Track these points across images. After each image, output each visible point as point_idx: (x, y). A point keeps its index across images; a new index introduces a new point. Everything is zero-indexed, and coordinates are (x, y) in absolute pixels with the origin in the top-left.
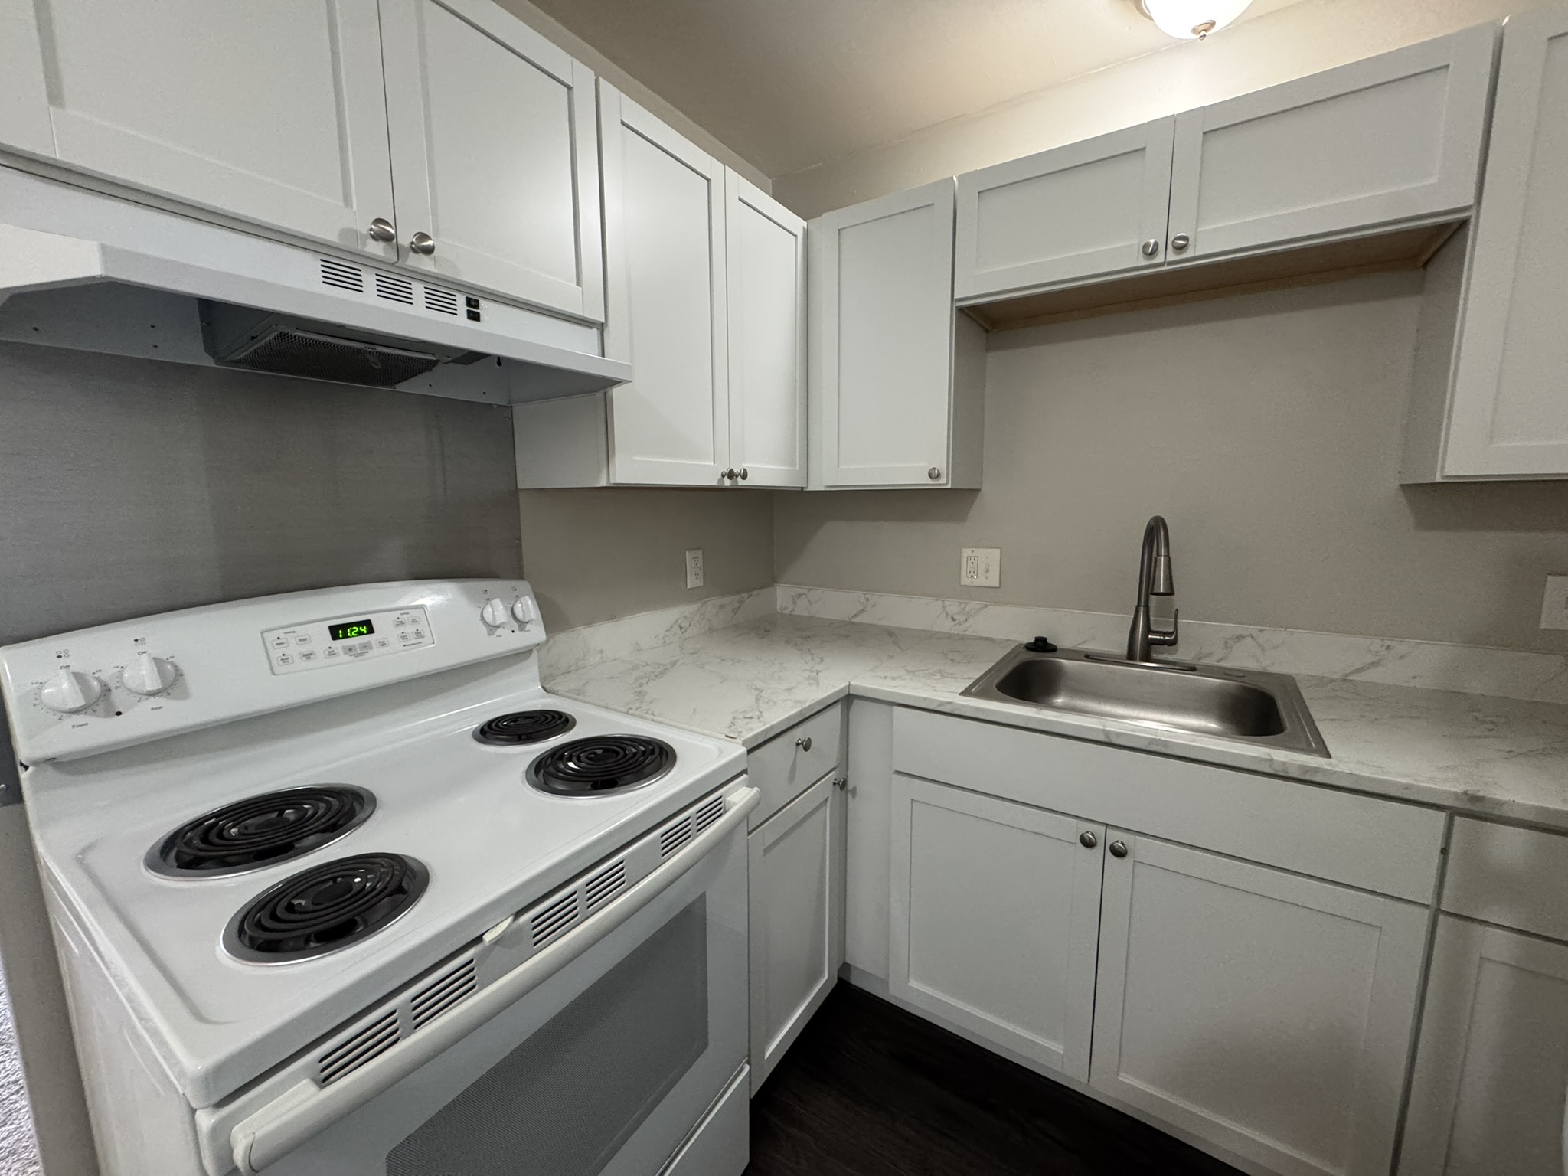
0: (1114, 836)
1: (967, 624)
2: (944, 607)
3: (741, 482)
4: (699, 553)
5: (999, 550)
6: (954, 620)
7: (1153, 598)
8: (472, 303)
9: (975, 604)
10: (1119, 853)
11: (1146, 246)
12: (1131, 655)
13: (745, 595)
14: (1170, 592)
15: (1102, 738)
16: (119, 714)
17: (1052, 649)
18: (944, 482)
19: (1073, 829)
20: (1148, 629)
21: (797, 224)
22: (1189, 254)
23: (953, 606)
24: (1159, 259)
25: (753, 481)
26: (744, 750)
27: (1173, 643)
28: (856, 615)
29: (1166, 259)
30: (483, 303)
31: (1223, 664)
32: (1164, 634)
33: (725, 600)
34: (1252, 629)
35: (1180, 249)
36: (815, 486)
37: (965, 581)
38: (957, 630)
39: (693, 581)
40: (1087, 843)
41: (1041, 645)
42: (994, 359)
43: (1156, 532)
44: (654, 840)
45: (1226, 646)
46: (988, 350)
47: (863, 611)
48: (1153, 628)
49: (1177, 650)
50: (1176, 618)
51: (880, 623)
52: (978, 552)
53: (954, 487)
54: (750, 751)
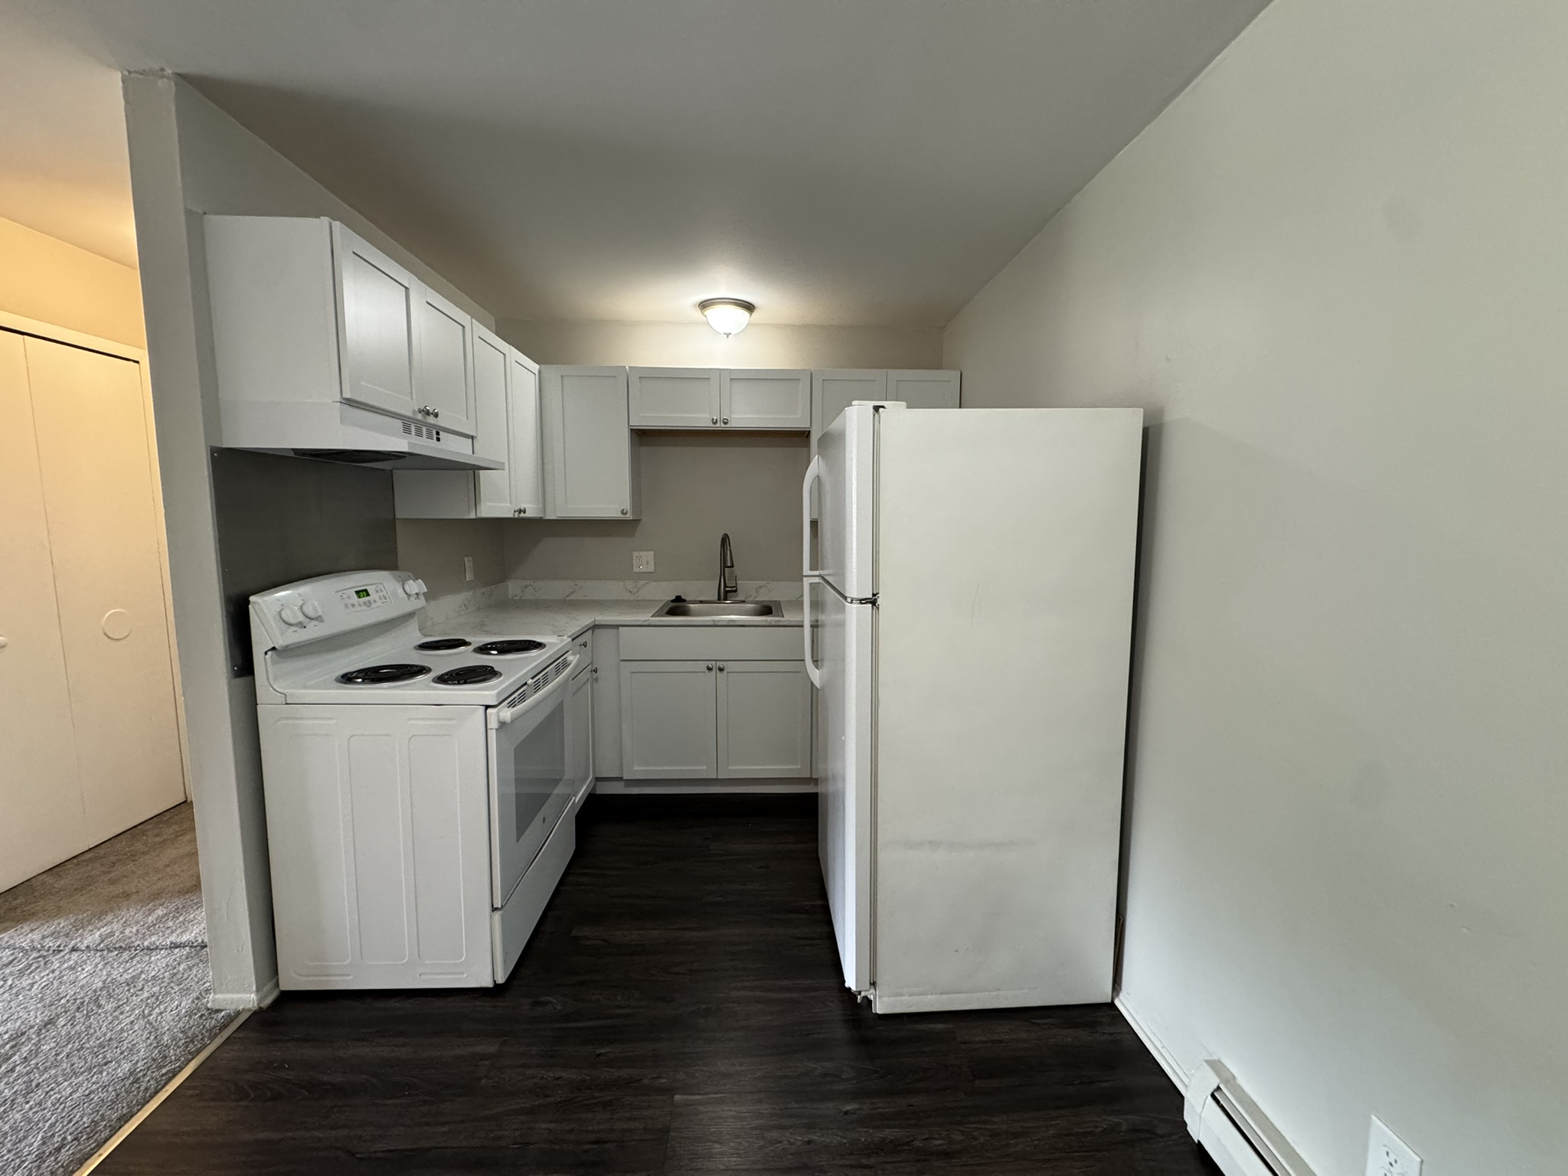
0: (720, 664)
1: (638, 594)
2: (624, 585)
3: (522, 515)
4: (471, 559)
5: (653, 552)
6: (630, 592)
7: (726, 569)
8: (438, 433)
9: (641, 583)
10: (721, 670)
11: (713, 419)
12: (719, 599)
13: (493, 586)
14: (732, 566)
15: (712, 623)
16: (305, 627)
17: (685, 601)
18: (629, 516)
19: (703, 666)
20: (725, 586)
21: (535, 367)
22: (727, 426)
23: (629, 584)
24: (718, 425)
25: (528, 515)
26: (570, 639)
27: (736, 591)
28: (568, 595)
29: (720, 426)
30: (441, 432)
31: (756, 599)
32: (732, 587)
33: (484, 590)
34: (764, 583)
35: (725, 423)
36: (550, 516)
37: (636, 570)
38: (632, 598)
39: (469, 576)
40: (710, 669)
41: (679, 599)
42: (643, 449)
43: (725, 540)
44: (552, 668)
45: (757, 592)
46: (641, 445)
47: (573, 592)
48: (727, 585)
49: (737, 595)
50: (736, 580)
51: (585, 598)
52: (642, 553)
53: (635, 518)
54: (573, 640)
